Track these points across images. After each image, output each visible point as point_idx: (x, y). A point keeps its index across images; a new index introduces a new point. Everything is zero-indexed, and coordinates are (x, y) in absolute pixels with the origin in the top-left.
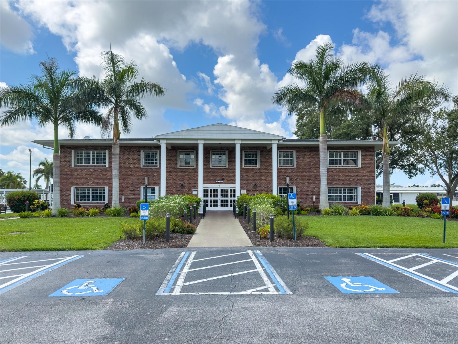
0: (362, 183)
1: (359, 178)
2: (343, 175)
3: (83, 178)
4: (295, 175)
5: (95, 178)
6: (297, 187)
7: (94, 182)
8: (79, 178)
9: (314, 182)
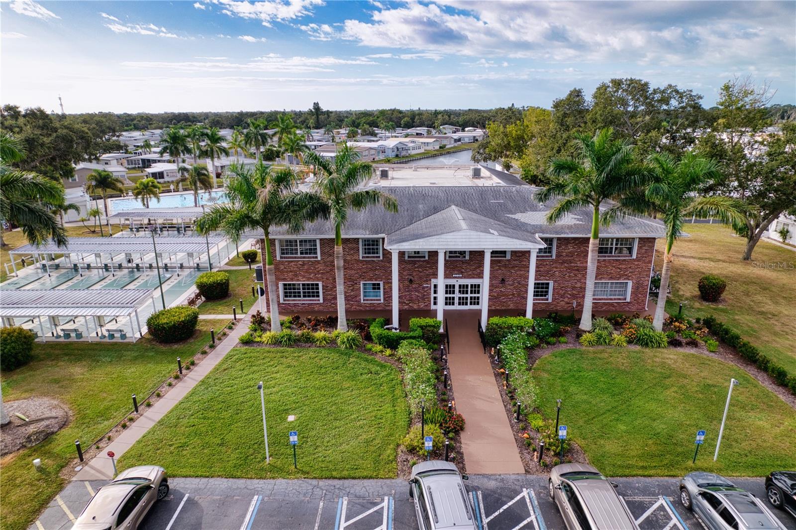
0: (634, 277)
1: (631, 271)
2: (613, 266)
3: (291, 272)
4: (553, 268)
5: (307, 272)
6: (555, 282)
7: (304, 277)
8: (287, 272)
9: (576, 275)
